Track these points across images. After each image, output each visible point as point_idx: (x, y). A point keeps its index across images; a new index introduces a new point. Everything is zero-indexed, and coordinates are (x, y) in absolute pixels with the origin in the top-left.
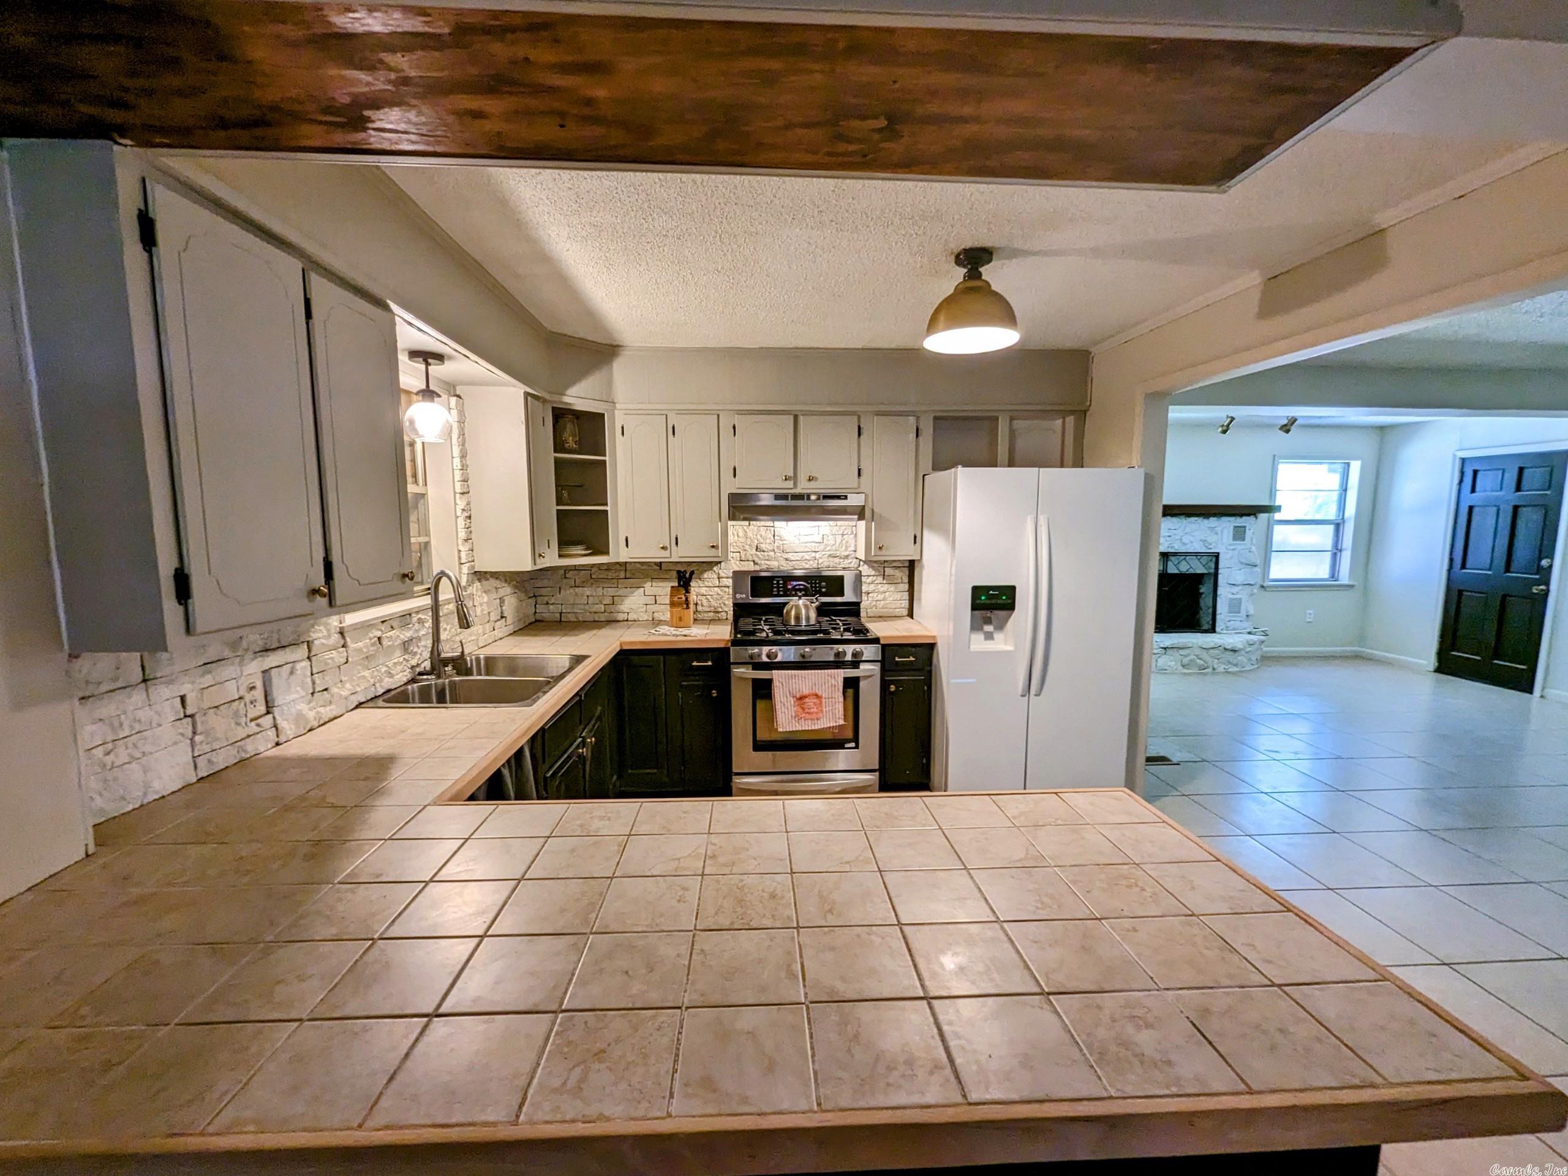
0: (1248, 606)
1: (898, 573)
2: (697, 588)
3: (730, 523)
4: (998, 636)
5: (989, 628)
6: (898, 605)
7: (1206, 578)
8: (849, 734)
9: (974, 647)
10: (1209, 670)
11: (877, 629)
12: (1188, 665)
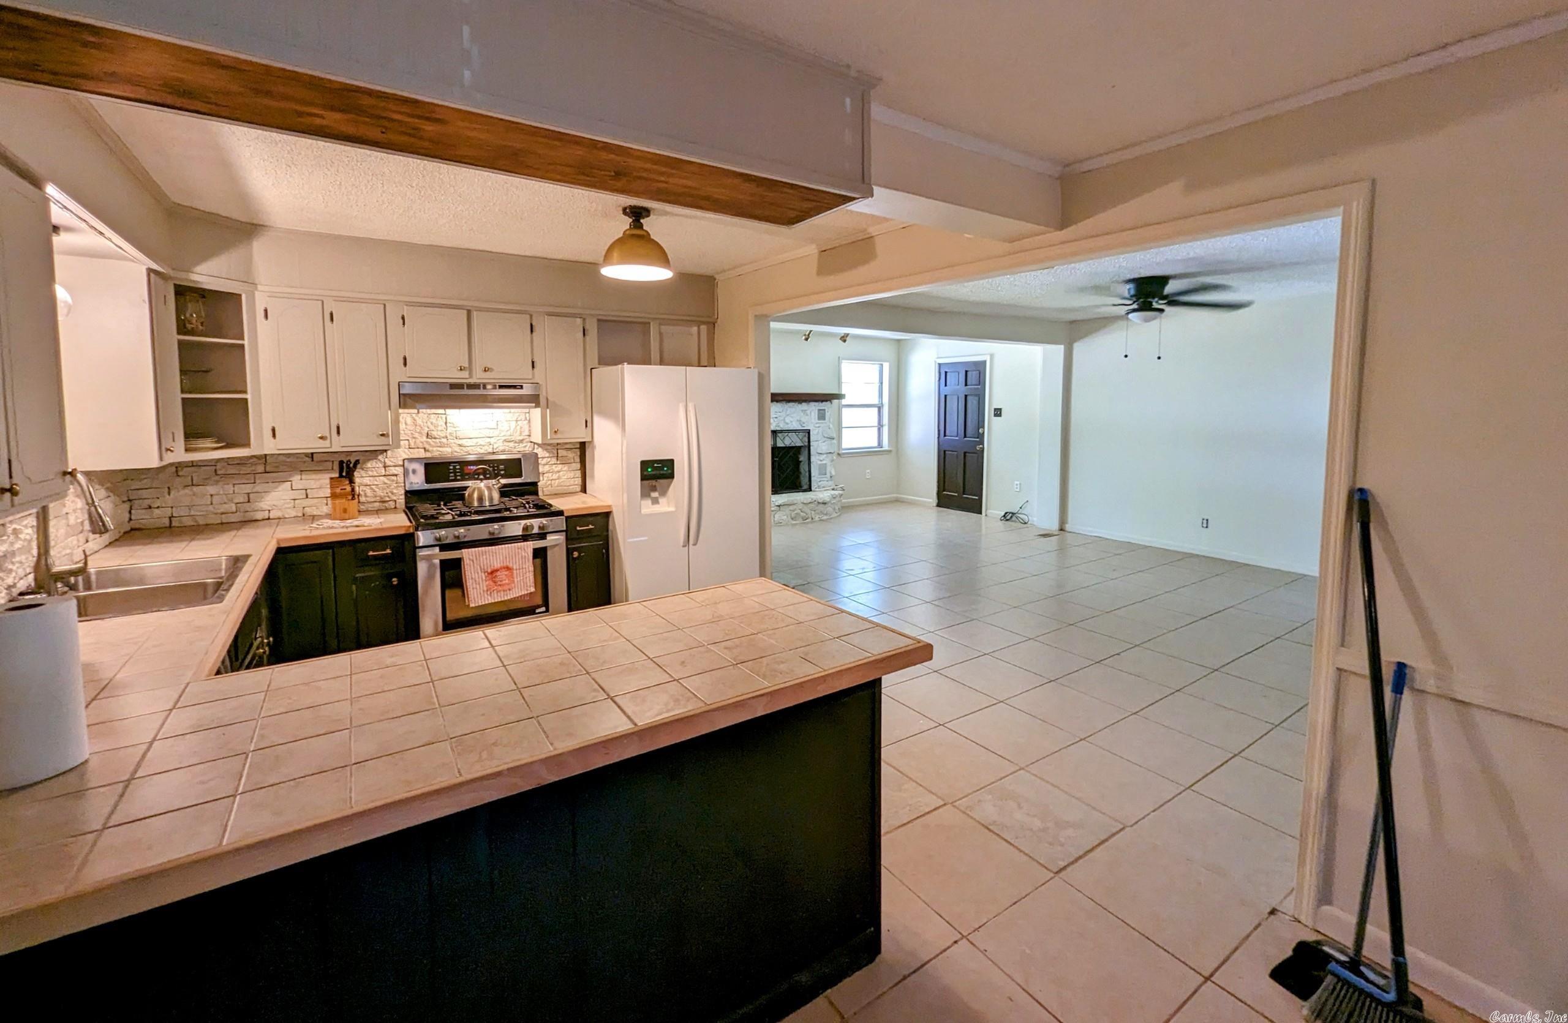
0: (831, 470)
1: (570, 454)
2: (361, 478)
3: (401, 411)
4: (662, 500)
5: (655, 494)
6: (572, 483)
7: (802, 449)
8: (539, 600)
9: (644, 511)
10: (810, 520)
11: (557, 504)
12: (795, 517)
